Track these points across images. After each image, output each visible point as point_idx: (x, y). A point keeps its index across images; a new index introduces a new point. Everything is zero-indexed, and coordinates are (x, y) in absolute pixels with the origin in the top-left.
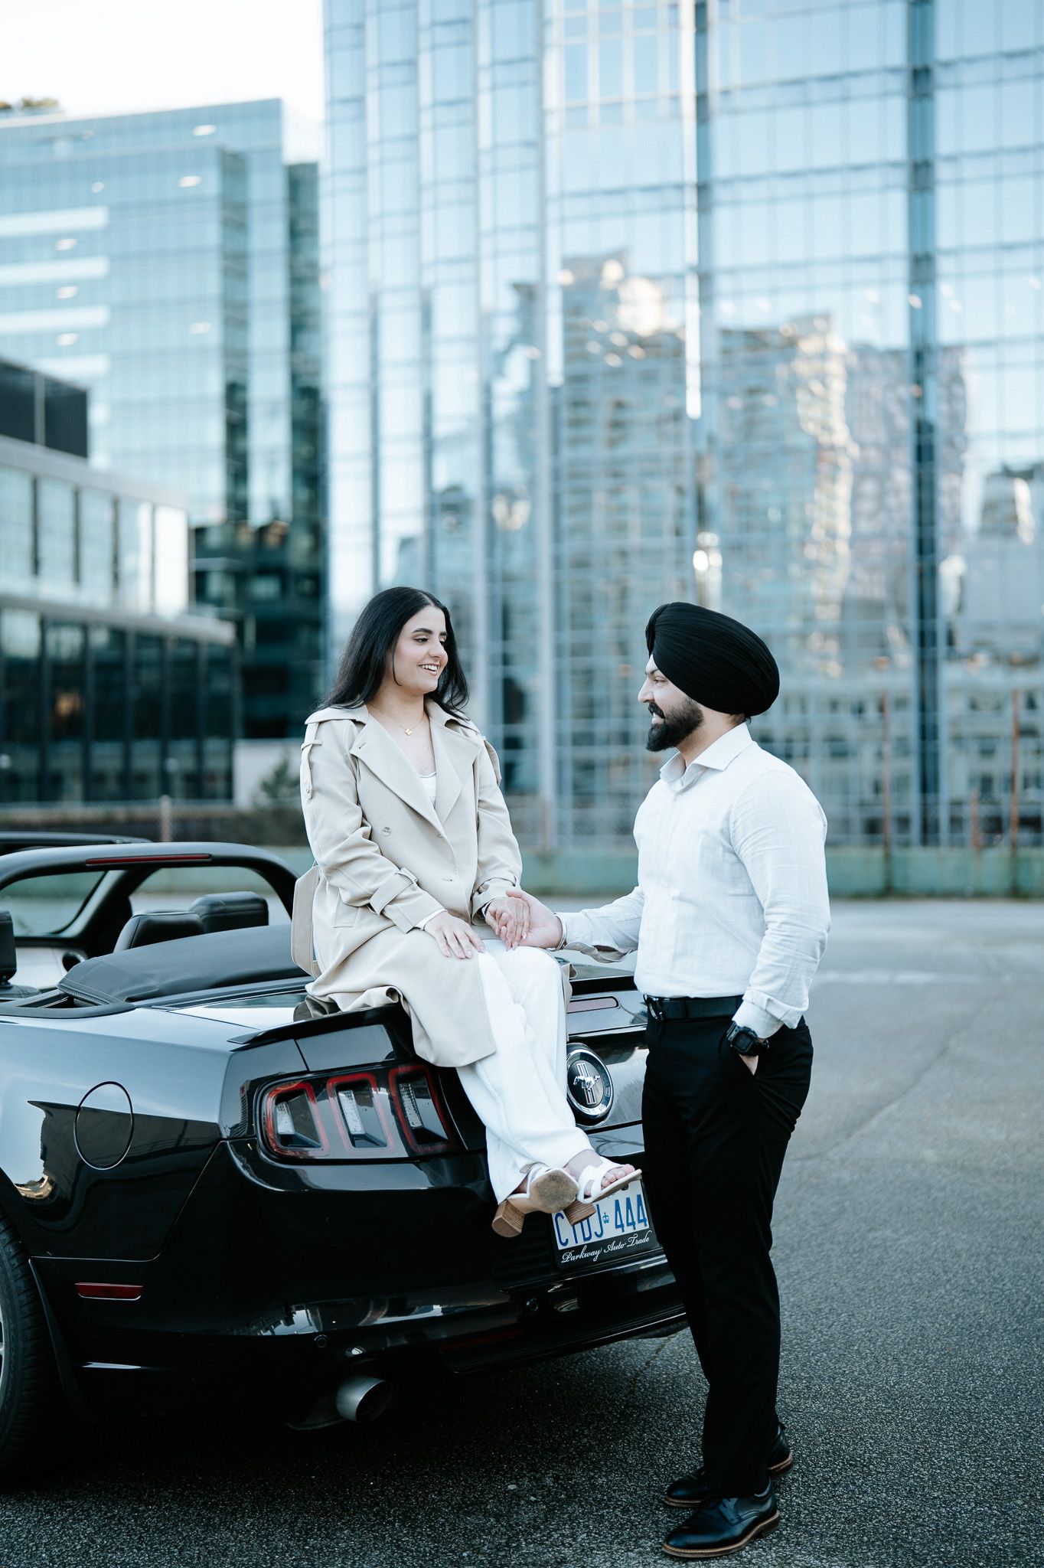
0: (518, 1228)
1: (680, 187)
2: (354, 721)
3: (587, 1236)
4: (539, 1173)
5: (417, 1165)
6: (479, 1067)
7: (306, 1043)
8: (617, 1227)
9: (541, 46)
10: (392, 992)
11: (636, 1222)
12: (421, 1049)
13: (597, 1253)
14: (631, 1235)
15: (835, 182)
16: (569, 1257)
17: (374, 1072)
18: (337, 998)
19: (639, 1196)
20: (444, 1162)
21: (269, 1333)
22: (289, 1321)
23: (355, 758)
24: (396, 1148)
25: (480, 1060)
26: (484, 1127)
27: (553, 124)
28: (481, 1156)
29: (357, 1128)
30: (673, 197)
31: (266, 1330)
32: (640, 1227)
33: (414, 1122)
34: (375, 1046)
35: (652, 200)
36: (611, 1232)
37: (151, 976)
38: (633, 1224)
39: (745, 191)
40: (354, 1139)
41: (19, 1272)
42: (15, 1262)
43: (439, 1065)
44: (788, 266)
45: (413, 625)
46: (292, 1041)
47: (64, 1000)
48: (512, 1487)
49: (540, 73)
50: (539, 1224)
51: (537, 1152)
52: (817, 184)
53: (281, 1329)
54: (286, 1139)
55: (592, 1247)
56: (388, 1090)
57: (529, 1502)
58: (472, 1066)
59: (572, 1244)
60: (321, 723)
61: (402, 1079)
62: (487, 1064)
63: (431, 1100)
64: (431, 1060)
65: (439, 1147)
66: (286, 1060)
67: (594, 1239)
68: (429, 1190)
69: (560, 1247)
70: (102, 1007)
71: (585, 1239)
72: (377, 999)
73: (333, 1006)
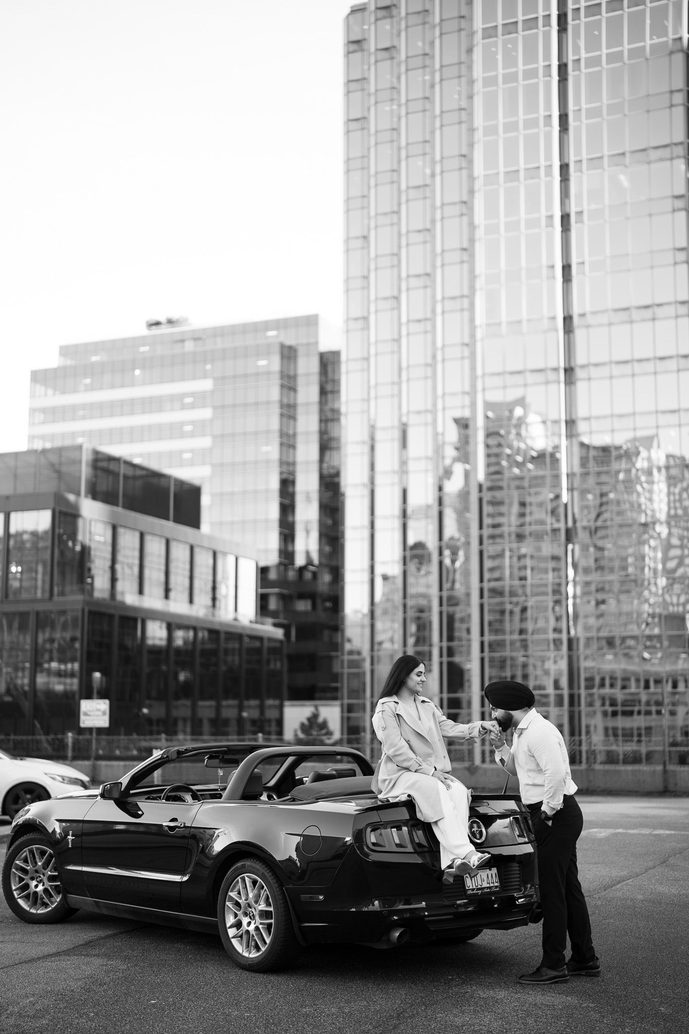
0: (451, 880)
1: (556, 370)
2: (394, 702)
3: (477, 885)
4: (458, 862)
5: (418, 855)
6: (439, 823)
7: (381, 812)
8: (488, 883)
9: (472, 288)
10: (409, 796)
11: (494, 882)
12: (419, 816)
13: (480, 892)
14: (493, 887)
15: (649, 367)
16: (470, 892)
17: (403, 823)
18: (390, 799)
19: (496, 874)
20: (426, 854)
21: (366, 909)
22: (373, 905)
23: (398, 715)
24: (410, 849)
25: (439, 820)
26: (439, 842)
27: (479, 334)
28: (438, 853)
29: (397, 841)
30: (551, 376)
31: (365, 907)
32: (496, 884)
33: (417, 841)
34: (404, 814)
35: (540, 377)
36: (485, 885)
37: (323, 792)
38: (493, 883)
39: (594, 372)
40: (397, 845)
41: (279, 893)
42: (278, 889)
43: (425, 821)
44: (621, 416)
45: (417, 670)
46: (376, 811)
47: (292, 800)
48: (450, 977)
49: (472, 305)
50: (459, 879)
51: (457, 851)
52: (638, 367)
53: (371, 908)
54: (374, 844)
55: (478, 889)
56: (408, 828)
57: (456, 981)
58: (436, 822)
59: (471, 887)
60: (383, 703)
61: (413, 826)
62: (441, 821)
63: (421, 832)
64: (423, 820)
65: (426, 849)
66: (374, 817)
67: (479, 887)
68: (422, 863)
69: (467, 888)
70: (305, 802)
71: (476, 886)
72: (404, 798)
73: (389, 801)
